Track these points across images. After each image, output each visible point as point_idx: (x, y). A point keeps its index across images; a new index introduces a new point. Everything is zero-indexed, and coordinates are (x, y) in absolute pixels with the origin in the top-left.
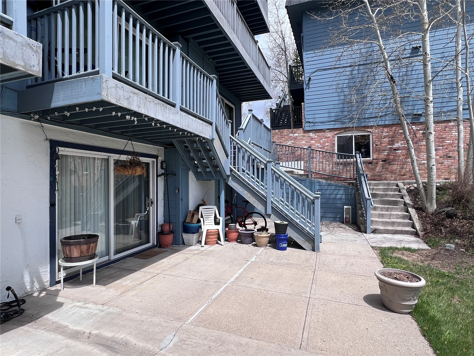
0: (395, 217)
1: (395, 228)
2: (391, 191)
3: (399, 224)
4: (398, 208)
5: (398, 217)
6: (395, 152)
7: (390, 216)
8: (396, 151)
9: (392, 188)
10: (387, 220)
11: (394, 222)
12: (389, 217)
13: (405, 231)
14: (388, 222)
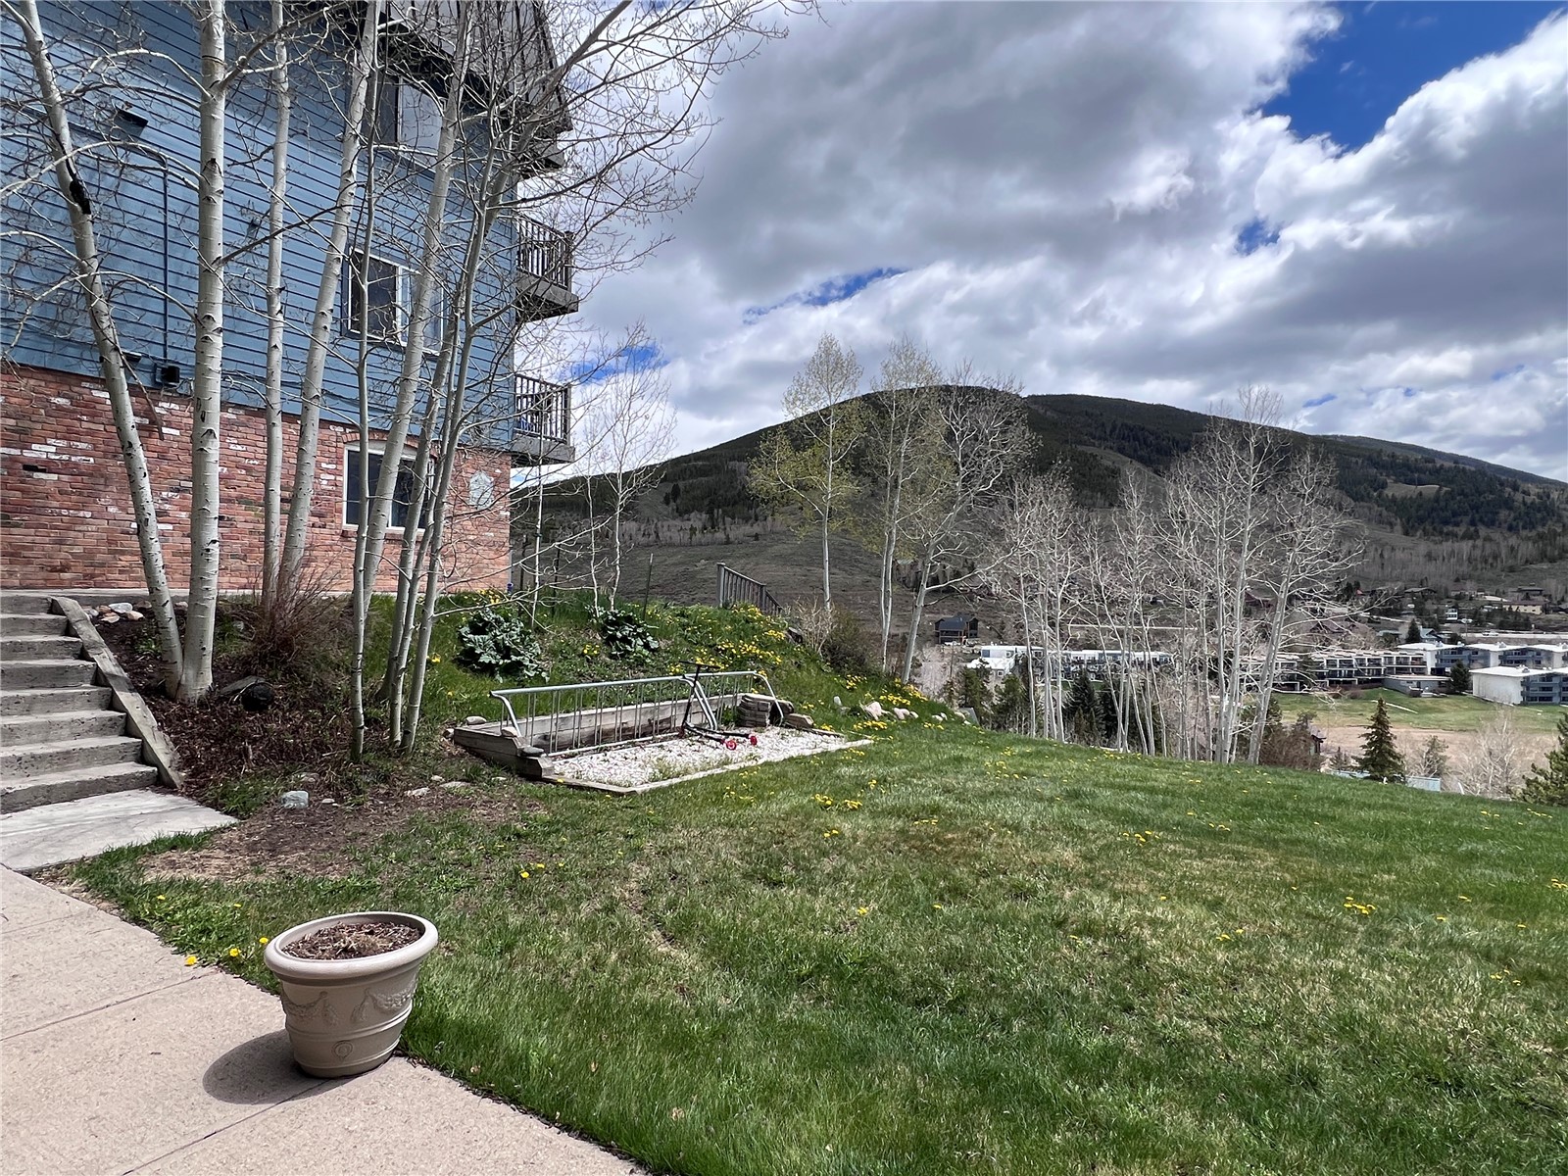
0: (66, 732)
1: (76, 775)
2: (32, 632)
3: (91, 756)
4: (73, 696)
5: (79, 729)
6: (29, 476)
7: (48, 731)
8: (37, 475)
9: (35, 620)
10: (39, 749)
11: (68, 752)
12: (40, 737)
13: (117, 778)
14: (42, 757)
